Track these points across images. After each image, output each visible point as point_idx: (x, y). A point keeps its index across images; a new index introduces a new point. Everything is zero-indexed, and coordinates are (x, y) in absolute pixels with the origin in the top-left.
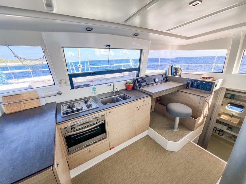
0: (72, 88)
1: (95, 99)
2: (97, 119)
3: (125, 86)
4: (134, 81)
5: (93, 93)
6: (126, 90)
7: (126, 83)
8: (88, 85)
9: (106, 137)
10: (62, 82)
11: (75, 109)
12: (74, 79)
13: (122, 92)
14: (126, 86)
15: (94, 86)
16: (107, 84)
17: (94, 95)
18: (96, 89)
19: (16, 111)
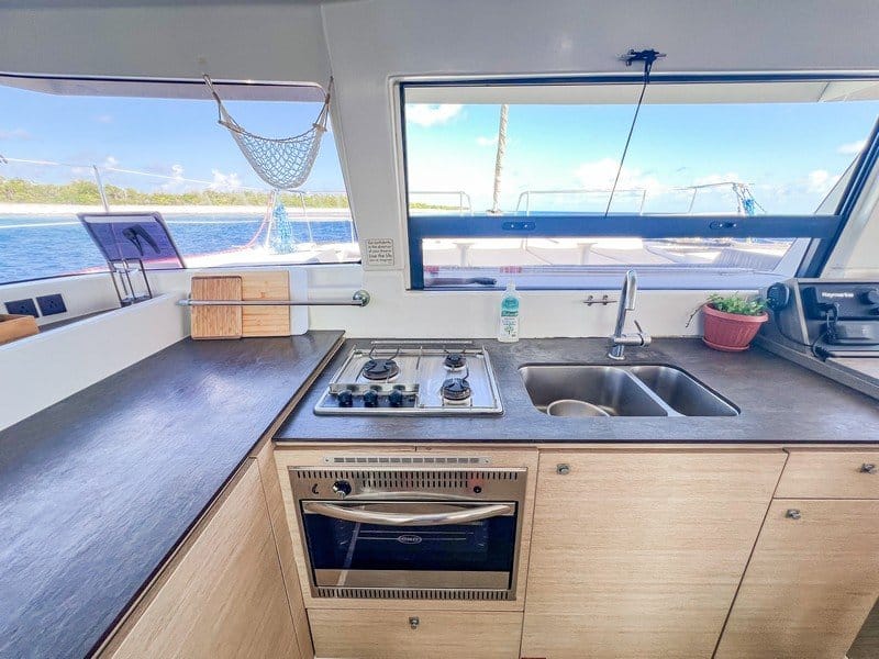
0: (417, 283)
1: (499, 357)
2: (473, 483)
3: (694, 322)
4: (777, 300)
5: (503, 327)
6: (697, 344)
7: (713, 306)
8: (488, 284)
9: (509, 595)
10: (376, 250)
11: (387, 388)
12: (429, 245)
13: (672, 354)
14: (704, 319)
15: (512, 293)
16: (585, 295)
17: (503, 337)
18: (520, 309)
19: (221, 334)
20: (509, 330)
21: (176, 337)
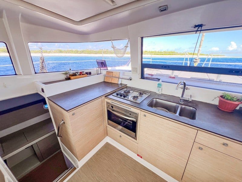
0: (142, 77)
2: (130, 113)
3: (218, 100)
7: (221, 96)
9: (135, 139)
10: (134, 70)
14: (220, 102)
15: (160, 82)
18: (162, 86)
19: (108, 81)
20: (159, 91)
21: (102, 80)
